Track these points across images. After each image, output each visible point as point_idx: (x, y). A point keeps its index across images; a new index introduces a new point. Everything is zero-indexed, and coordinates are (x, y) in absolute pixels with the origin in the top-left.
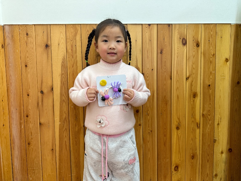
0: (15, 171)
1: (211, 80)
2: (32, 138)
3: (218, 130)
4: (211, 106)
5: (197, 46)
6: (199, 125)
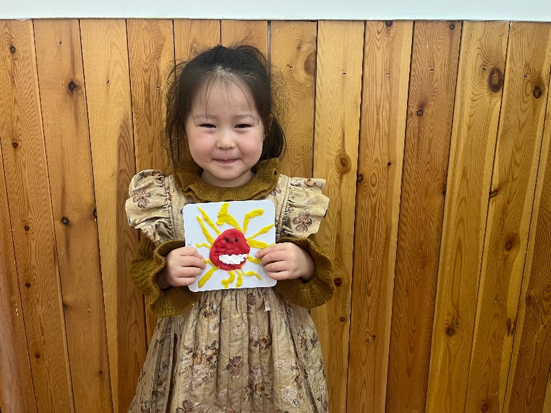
5: (536, 94)
6: (512, 326)
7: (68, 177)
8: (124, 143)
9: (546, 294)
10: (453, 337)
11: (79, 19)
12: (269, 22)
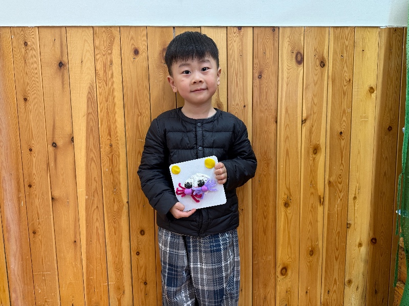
0: (12, 277)
1: (344, 124)
2: (39, 224)
3: (355, 207)
4: (343, 169)
5: (322, 65)
6: (322, 200)
7: (57, 118)
8: (90, 97)
9: (339, 180)
10: (289, 208)
11: (66, 27)
12: (174, 27)
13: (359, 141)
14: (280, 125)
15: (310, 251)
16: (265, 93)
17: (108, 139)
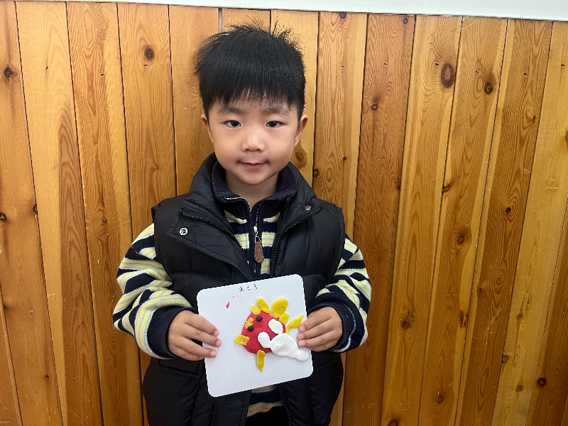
1: (516, 194)
3: (518, 329)
4: (505, 269)
5: (488, 89)
6: (465, 317)
7: (4, 171)
8: (65, 134)
9: (497, 287)
10: (408, 330)
12: (220, 9)
13: (539, 224)
14: (406, 195)
15: (439, 397)
16: (382, 137)
17: (99, 210)
